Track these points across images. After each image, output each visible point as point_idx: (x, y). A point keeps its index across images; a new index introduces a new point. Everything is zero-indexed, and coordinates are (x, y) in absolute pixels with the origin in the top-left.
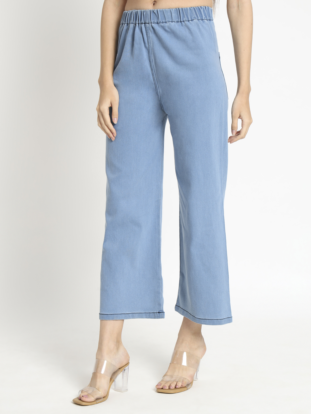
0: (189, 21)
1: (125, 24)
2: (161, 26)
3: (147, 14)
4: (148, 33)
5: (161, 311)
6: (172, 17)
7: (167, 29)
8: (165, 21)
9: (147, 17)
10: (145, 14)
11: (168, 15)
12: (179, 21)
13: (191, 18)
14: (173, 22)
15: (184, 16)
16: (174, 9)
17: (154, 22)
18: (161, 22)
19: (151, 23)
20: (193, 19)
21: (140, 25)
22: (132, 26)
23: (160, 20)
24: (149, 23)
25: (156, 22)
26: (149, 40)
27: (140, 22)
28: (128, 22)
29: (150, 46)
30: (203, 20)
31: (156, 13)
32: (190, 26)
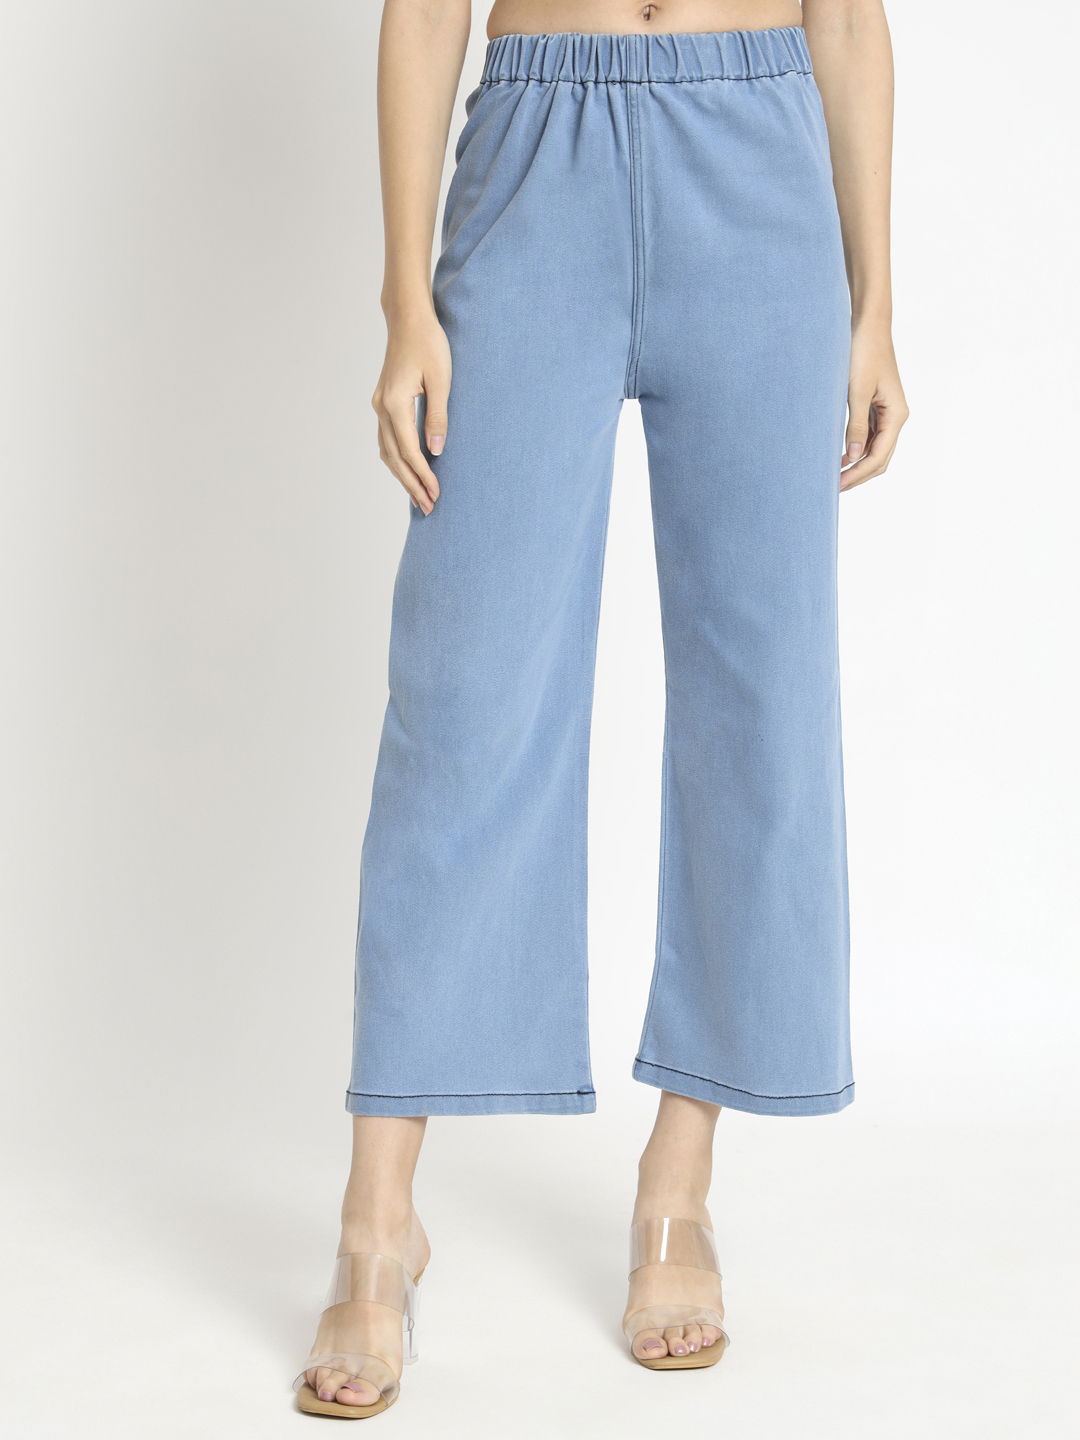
0: (772, 77)
1: (531, 82)
2: (686, 92)
3: (633, 51)
4: (635, 119)
5: (588, 1087)
6: (722, 63)
7: (706, 102)
8: (699, 75)
9: (634, 62)
10: (622, 48)
11: (707, 54)
12: (744, 77)
13: (779, 67)
14: (727, 80)
15: (757, 63)
16: (725, 35)
17: (659, 78)
18: (685, 77)
19: (650, 82)
20: (783, 70)
21: (602, 87)
22: (565, 88)
23: (683, 71)
24: (640, 83)
25: (666, 77)
26: (636, 142)
27: (602, 78)
28: (547, 76)
29: (638, 163)
30: (805, 74)
31: (670, 48)
32: (779, 93)
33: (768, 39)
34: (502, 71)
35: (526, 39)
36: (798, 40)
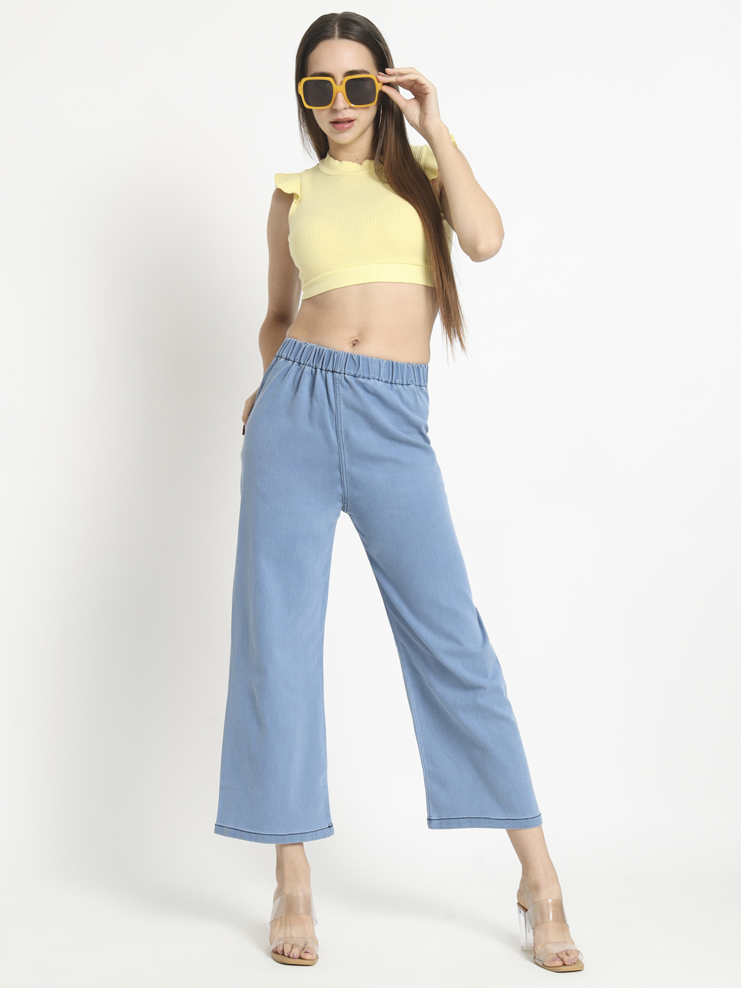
0: (403, 385)
1: (295, 363)
2: (361, 382)
3: (340, 358)
4: (338, 388)
6: (380, 373)
7: (369, 388)
8: (368, 376)
9: (339, 363)
10: (336, 356)
11: (374, 367)
12: (389, 382)
13: (407, 381)
14: (381, 381)
15: (397, 377)
16: (385, 361)
17: (349, 373)
18: (361, 375)
19: (345, 374)
20: (409, 383)
21: (324, 372)
22: (308, 369)
23: (360, 372)
24: (340, 373)
25: (352, 373)
26: (338, 399)
27: (324, 368)
28: (302, 362)
29: (339, 409)
30: (420, 386)
31: (356, 361)
32: (403, 393)
33: (405, 367)
34: (284, 354)
35: (298, 342)
36: (421, 371)
